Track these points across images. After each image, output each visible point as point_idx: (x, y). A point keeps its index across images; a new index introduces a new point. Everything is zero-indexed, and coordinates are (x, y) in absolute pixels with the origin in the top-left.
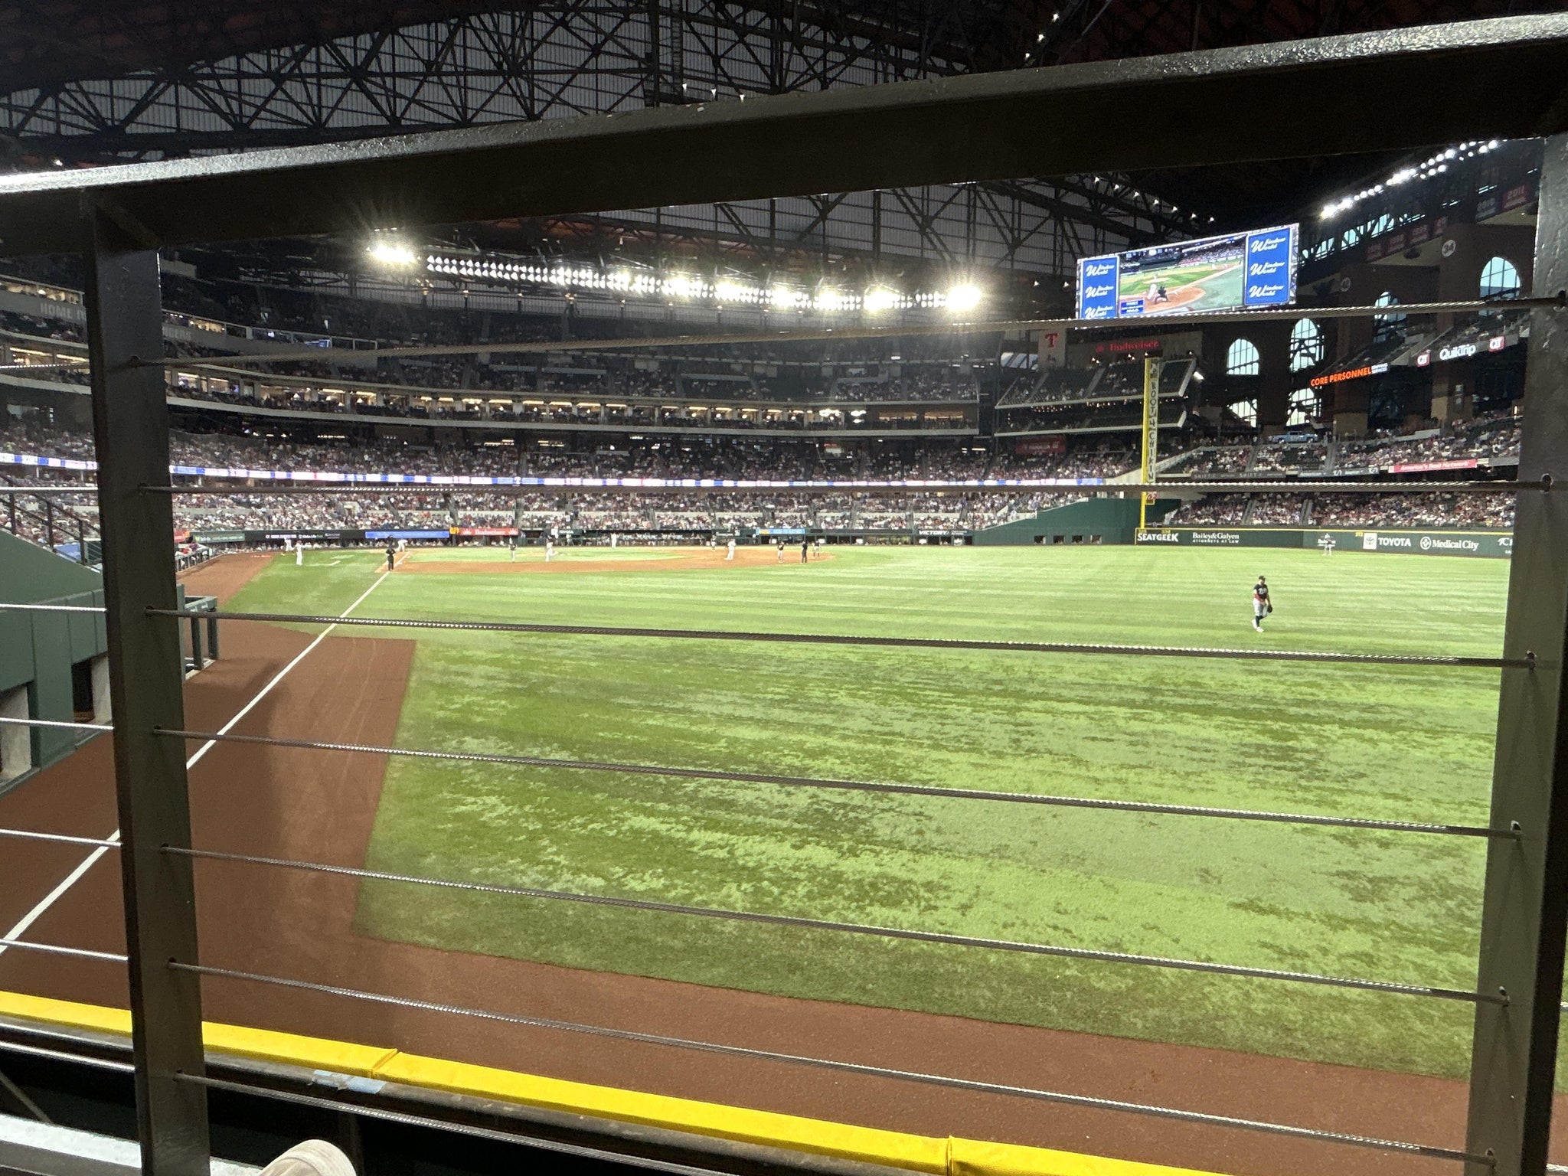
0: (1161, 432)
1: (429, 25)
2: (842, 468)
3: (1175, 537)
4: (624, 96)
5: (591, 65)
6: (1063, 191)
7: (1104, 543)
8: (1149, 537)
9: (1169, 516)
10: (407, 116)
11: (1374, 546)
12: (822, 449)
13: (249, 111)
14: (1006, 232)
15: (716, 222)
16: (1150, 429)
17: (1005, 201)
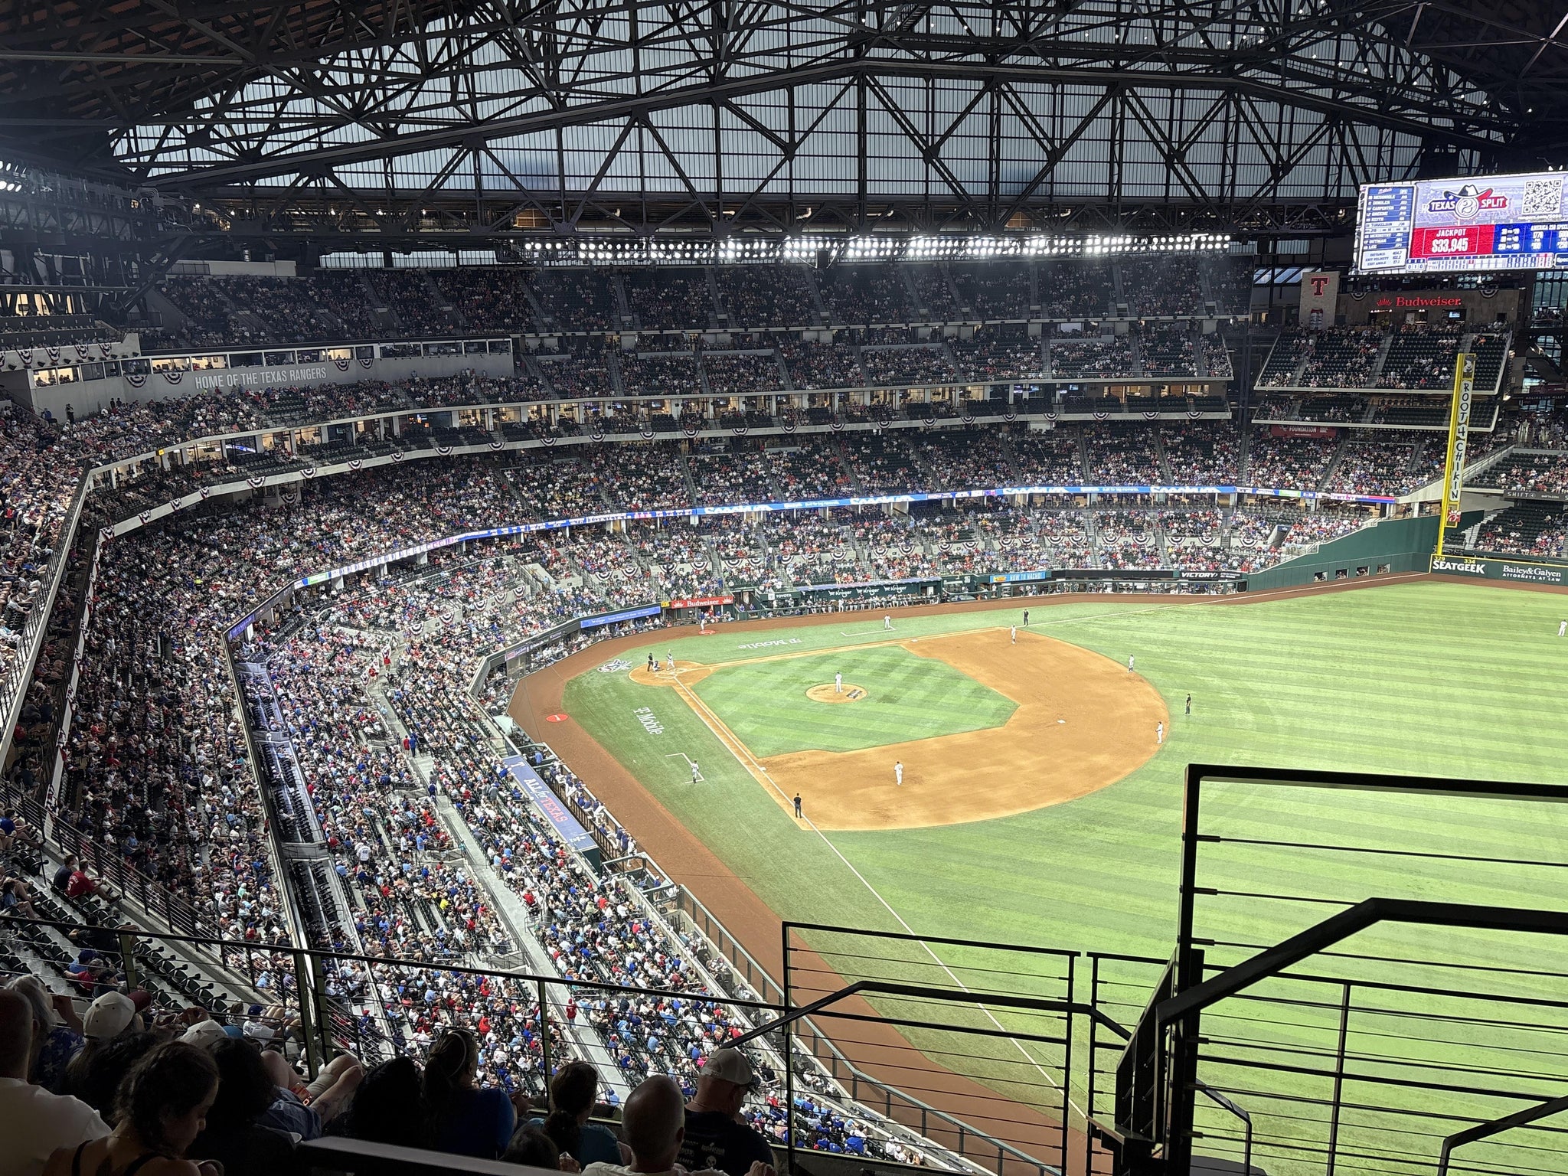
0: (1470, 436)
3: (1480, 569)
6: (1343, 95)
8: (1448, 566)
9: (1471, 534)
14: (1270, 149)
16: (1458, 438)
17: (1272, 109)
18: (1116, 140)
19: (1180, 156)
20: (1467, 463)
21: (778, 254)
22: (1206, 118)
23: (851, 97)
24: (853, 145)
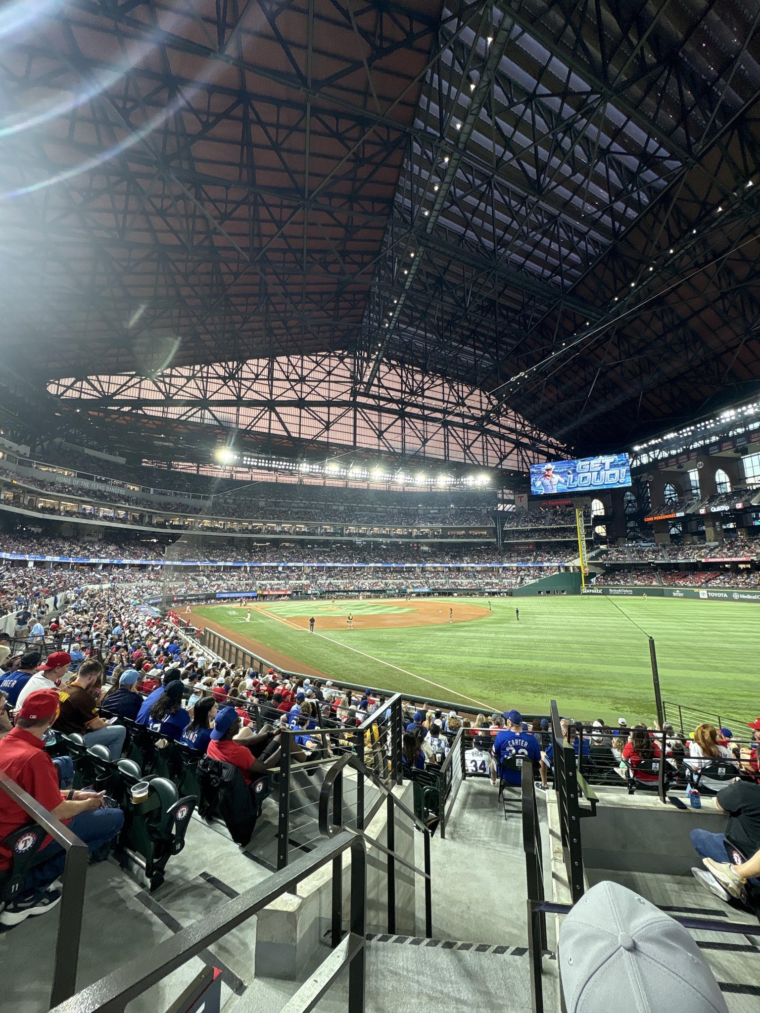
0: (587, 541)
1: (258, 359)
3: (600, 591)
4: (342, 393)
5: (327, 379)
7: (567, 594)
8: (588, 591)
9: (593, 580)
10: (245, 396)
11: (706, 597)
12: (418, 547)
13: (173, 390)
14: (498, 453)
15: (379, 446)
16: (582, 540)
17: (497, 440)
18: (446, 442)
19: (469, 447)
20: (588, 552)
22: (476, 440)
23: (351, 414)
24: (352, 430)
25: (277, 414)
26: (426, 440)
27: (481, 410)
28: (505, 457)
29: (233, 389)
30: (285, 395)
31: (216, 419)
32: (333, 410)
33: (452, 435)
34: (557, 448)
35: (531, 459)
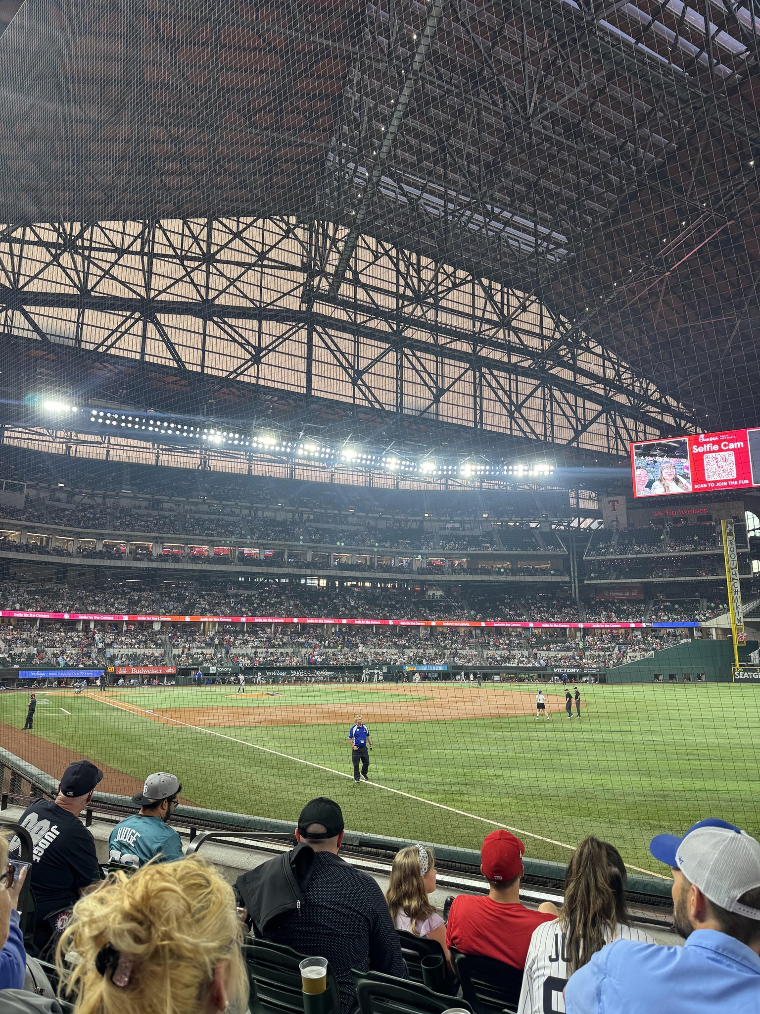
0: (741, 582)
1: (124, 221)
2: (444, 609)
4: (285, 294)
5: (257, 266)
7: (707, 681)
8: (746, 676)
10: (97, 289)
15: (354, 398)
16: (733, 579)
17: (570, 397)
18: (477, 397)
19: (519, 407)
20: (744, 602)
21: (247, 443)
22: (531, 395)
23: (303, 335)
24: (303, 365)
25: (159, 327)
26: (441, 392)
27: (542, 337)
28: (585, 428)
29: (73, 274)
30: (171, 290)
31: (36, 328)
32: (267, 325)
33: (490, 385)
34: (676, 415)
35: (633, 434)
